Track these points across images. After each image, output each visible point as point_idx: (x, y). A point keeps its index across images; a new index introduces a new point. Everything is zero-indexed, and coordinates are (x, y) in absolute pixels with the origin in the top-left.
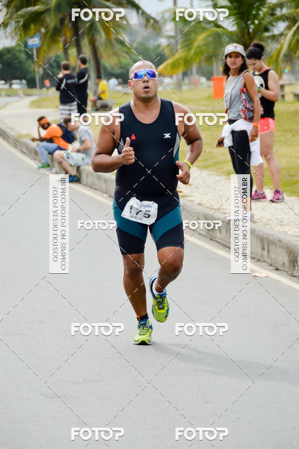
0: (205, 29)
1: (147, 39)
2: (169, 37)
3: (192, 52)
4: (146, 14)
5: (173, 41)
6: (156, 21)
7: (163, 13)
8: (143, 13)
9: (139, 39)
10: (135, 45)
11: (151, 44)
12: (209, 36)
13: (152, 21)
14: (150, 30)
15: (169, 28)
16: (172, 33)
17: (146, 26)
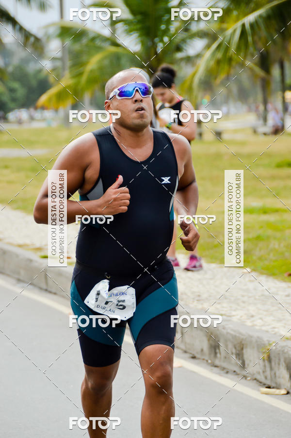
0: (99, 49)
1: (25, 61)
2: (54, 59)
3: (84, 78)
4: (25, 30)
5: (58, 64)
6: (37, 39)
7: (47, 26)
8: (21, 29)
9: (15, 61)
10: (10, 69)
11: (32, 68)
12: (105, 58)
13: (32, 39)
14: (29, 50)
15: (54, 47)
16: (59, 54)
17: (25, 45)
